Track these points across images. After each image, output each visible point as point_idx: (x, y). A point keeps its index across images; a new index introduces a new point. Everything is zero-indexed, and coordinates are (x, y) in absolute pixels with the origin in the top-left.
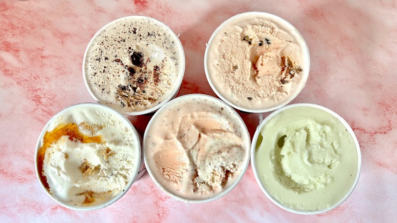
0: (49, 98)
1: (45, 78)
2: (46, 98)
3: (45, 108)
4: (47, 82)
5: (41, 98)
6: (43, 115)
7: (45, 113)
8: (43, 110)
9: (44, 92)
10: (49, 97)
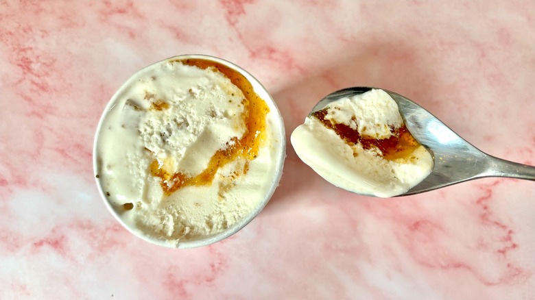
0: (44, 64)
1: (42, 31)
2: (39, 64)
3: (36, 79)
4: (43, 37)
5: (31, 62)
6: (32, 90)
7: (35, 88)
8: (33, 83)
9: (37, 52)
10: (44, 61)
